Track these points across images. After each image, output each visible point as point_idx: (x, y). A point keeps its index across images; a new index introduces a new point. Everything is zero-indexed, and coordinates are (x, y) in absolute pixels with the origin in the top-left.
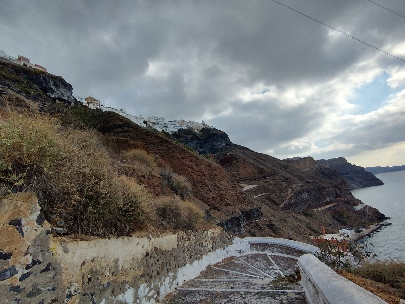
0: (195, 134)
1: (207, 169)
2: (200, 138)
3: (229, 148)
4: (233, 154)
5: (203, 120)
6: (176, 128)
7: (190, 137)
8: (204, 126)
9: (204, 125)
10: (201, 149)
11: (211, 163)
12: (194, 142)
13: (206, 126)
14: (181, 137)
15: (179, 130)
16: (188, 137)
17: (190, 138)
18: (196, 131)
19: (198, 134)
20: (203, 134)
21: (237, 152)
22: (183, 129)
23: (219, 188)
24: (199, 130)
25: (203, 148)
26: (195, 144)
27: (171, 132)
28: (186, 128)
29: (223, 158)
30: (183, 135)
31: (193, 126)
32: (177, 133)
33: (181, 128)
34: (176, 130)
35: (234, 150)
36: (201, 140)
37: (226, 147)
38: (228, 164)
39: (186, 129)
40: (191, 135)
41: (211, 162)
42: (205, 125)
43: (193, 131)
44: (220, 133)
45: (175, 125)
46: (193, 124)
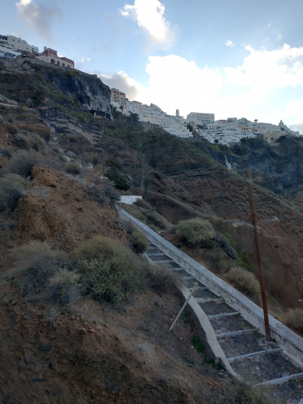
0: (268, 148)
2: (277, 155)
5: (281, 121)
6: (238, 136)
7: (260, 153)
8: (283, 132)
9: (283, 129)
10: (278, 173)
12: (267, 161)
13: (287, 131)
14: (246, 153)
15: (243, 140)
16: (258, 154)
17: (260, 155)
18: (269, 141)
19: (274, 147)
20: (282, 147)
22: (249, 138)
24: (275, 139)
25: (281, 172)
26: (268, 165)
27: (228, 143)
28: (254, 136)
30: (249, 149)
31: (263, 132)
32: (240, 145)
33: (245, 136)
34: (238, 140)
36: (279, 158)
39: (253, 139)
40: (262, 150)
42: (285, 129)
43: (264, 141)
45: (234, 130)
46: (264, 128)
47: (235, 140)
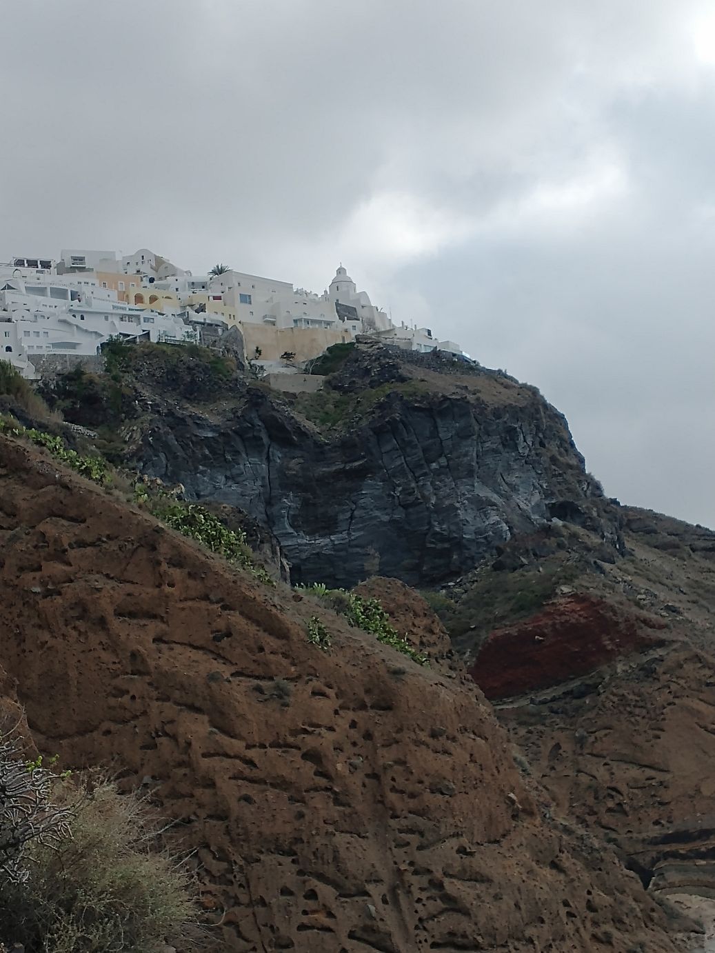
0: (257, 397)
1: (353, 725)
2: (303, 434)
3: (574, 536)
4: (611, 599)
5: (341, 271)
6: (88, 323)
7: (214, 420)
8: (349, 324)
9: (346, 312)
11: (398, 673)
12: (250, 464)
13: (371, 323)
14: (132, 415)
15: (114, 349)
16: (199, 423)
17: (213, 428)
18: (271, 365)
19: (292, 399)
20: (336, 395)
21: (642, 584)
22: (154, 339)
23: (466, 913)
24: (301, 359)
25: (327, 526)
26: (254, 488)
28: (179, 332)
29: (514, 631)
30: (146, 393)
31: (242, 317)
32: (95, 371)
33: (134, 330)
34: (88, 348)
35: (620, 561)
36: (319, 452)
37: (548, 531)
38: (558, 691)
39: (178, 346)
40: (226, 405)
41: (402, 662)
42: (362, 313)
43: (241, 366)
44: (492, 397)
45: (75, 296)
46: (246, 299)
47: (73, 346)
